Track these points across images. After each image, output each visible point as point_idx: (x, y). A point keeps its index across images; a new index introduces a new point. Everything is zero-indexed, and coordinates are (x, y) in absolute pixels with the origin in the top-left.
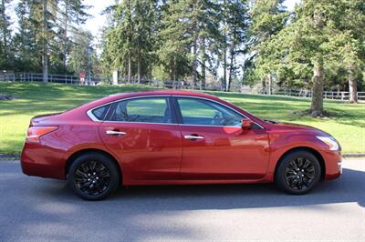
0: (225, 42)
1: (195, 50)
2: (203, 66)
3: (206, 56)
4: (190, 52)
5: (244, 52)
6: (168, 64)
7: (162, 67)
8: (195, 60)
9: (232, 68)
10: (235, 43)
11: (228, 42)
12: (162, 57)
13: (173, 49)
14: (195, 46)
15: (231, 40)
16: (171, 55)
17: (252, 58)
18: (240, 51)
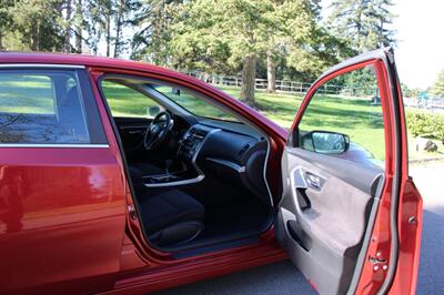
0: (109, 7)
1: (69, 13)
2: (79, 37)
3: (85, 23)
4: (61, 15)
5: (134, 23)
6: (27, 31)
7: (19, 35)
8: (69, 29)
9: (117, 44)
10: (123, 10)
11: (113, 8)
12: (19, 19)
13: (37, 9)
14: (69, 8)
15: (117, 6)
16: (34, 18)
17: (143, 32)
18: (129, 21)
